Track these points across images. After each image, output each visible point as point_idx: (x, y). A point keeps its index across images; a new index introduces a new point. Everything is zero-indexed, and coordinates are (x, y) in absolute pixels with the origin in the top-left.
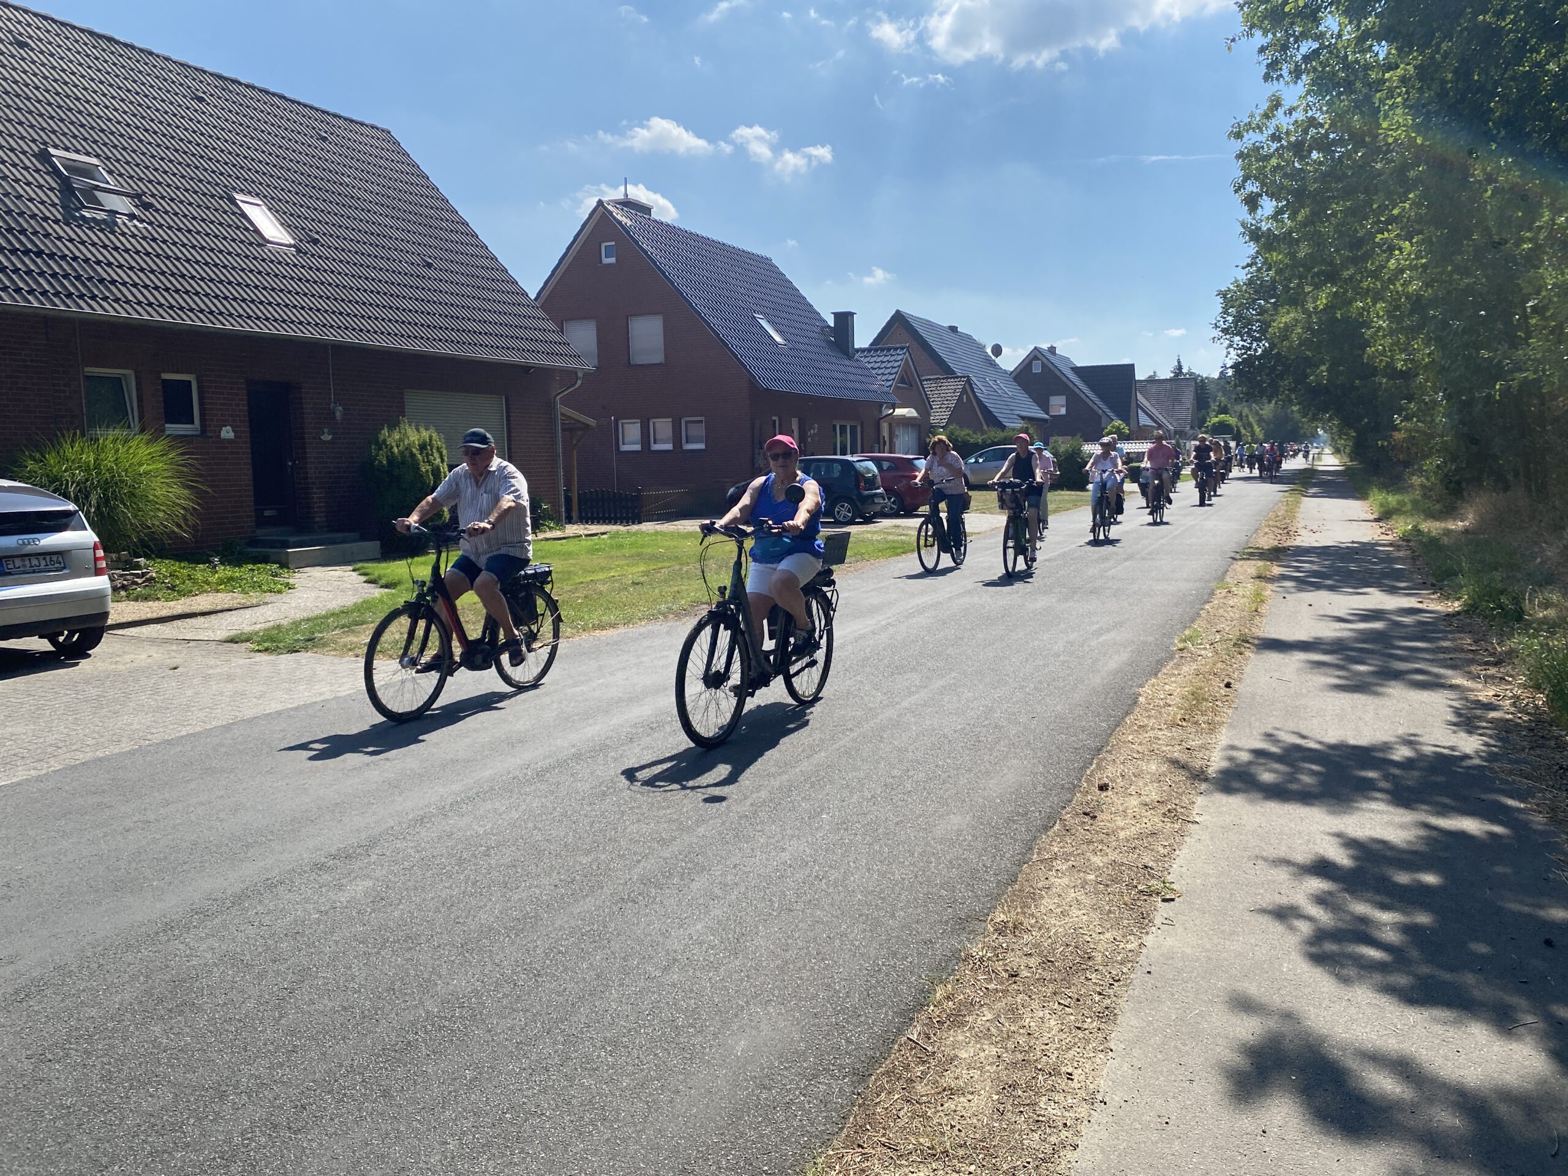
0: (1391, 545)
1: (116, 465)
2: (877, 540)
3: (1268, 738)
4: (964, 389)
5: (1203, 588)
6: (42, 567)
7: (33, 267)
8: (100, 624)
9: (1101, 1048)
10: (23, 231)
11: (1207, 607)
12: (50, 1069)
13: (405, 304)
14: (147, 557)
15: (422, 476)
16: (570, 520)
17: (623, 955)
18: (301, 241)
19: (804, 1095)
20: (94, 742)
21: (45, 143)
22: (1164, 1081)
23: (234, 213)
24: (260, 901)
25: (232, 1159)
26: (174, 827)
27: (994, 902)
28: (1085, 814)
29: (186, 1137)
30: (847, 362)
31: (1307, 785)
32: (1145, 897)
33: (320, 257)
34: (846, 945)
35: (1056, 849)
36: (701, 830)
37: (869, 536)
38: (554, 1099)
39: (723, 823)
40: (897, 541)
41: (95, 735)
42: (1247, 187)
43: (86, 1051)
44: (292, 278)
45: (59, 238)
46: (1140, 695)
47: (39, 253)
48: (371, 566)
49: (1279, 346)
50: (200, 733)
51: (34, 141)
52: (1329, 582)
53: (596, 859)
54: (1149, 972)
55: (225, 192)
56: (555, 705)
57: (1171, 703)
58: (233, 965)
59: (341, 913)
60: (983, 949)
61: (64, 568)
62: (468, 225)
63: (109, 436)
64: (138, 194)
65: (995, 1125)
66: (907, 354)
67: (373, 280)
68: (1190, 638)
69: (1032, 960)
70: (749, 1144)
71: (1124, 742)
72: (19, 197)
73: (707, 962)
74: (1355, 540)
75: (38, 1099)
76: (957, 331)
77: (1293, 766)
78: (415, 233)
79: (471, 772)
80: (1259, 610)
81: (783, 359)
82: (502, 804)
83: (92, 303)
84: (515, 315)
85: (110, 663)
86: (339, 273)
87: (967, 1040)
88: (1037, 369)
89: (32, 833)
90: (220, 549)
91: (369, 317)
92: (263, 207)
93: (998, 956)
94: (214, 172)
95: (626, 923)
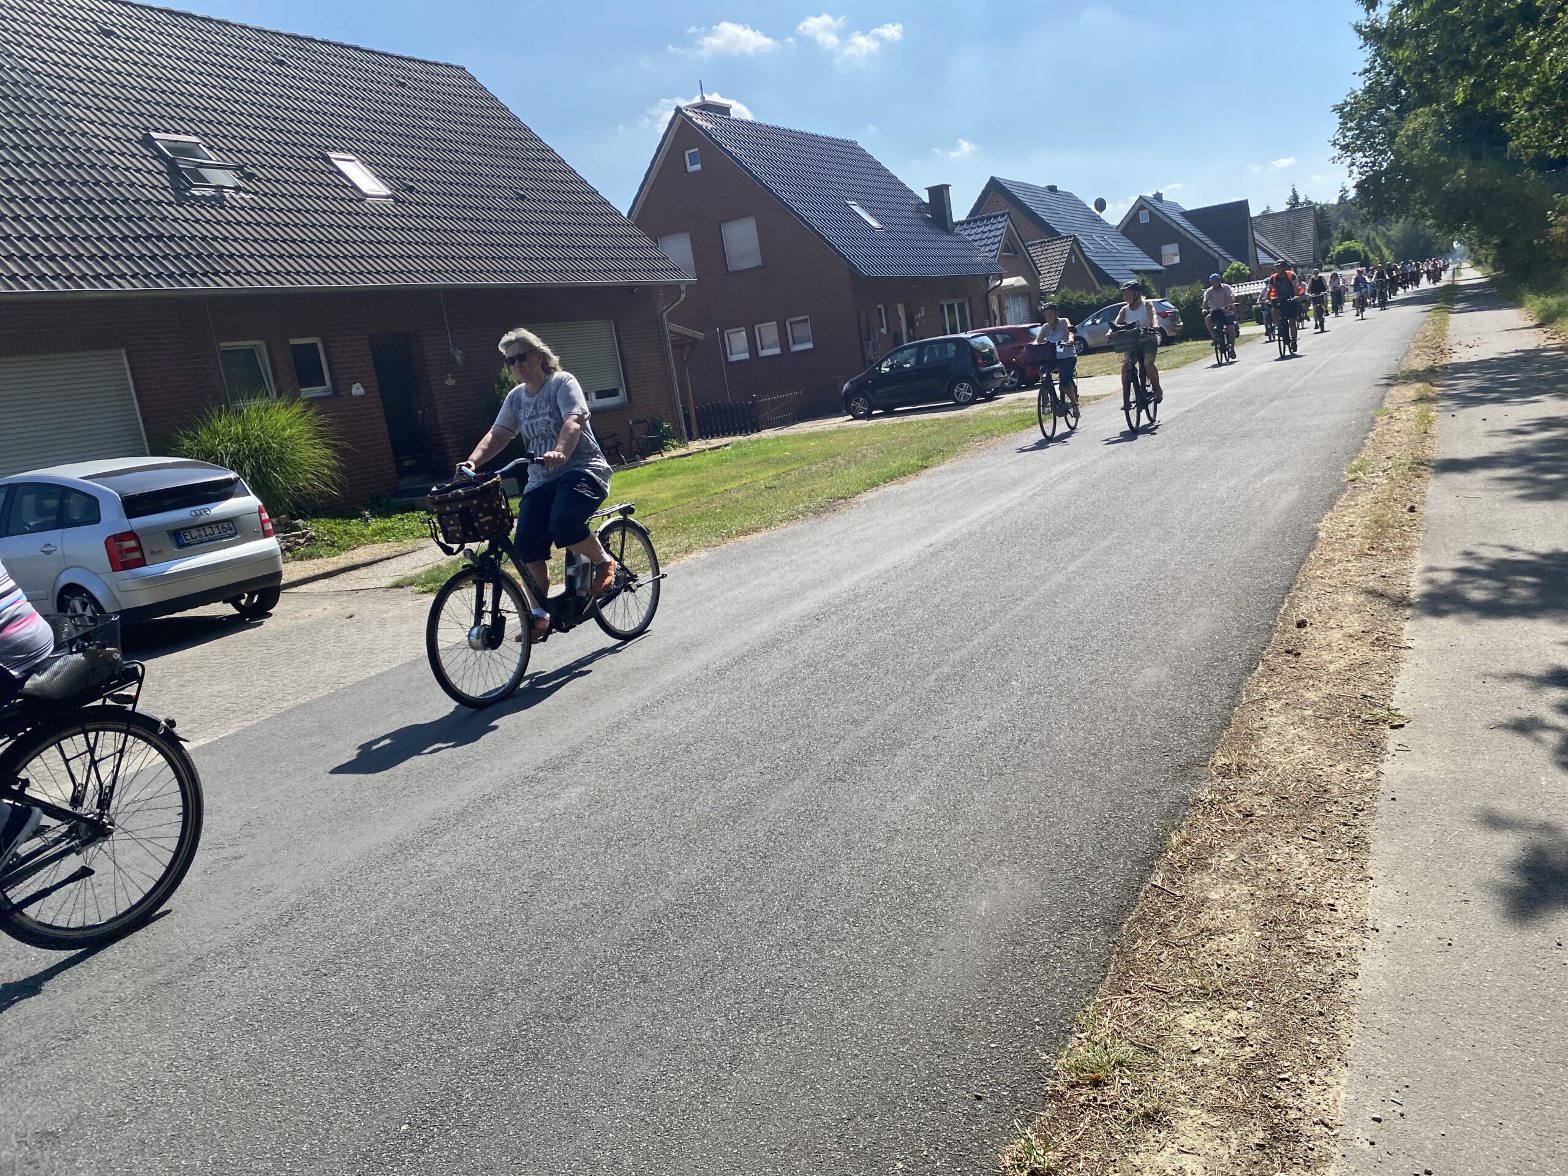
0: (1561, 349)
1: (263, 433)
2: (1003, 416)
3: (1469, 557)
4: (1072, 250)
5: (1362, 417)
6: (216, 535)
7: (156, 251)
8: (274, 585)
9: (1360, 877)
10: (141, 218)
11: (1370, 435)
12: (327, 982)
13: (505, 239)
14: (304, 518)
16: (691, 437)
17: (844, 831)
18: (397, 190)
19: (1059, 948)
20: (293, 690)
21: (147, 128)
22: (1437, 904)
23: (331, 172)
24: (482, 816)
25: (513, 1050)
27: (1211, 747)
28: (1288, 652)
29: (466, 1033)
30: (946, 238)
31: (1525, 598)
32: (1372, 726)
33: (418, 204)
34: (1067, 802)
35: (1265, 689)
36: (892, 708)
37: (994, 413)
38: (808, 971)
39: (912, 700)
40: (1025, 413)
41: (293, 685)
43: (356, 965)
44: (395, 229)
45: (175, 220)
46: (1319, 530)
47: (160, 237)
49: (1407, 156)
50: (388, 672)
51: (136, 127)
52: (1495, 395)
53: (795, 745)
54: (1394, 799)
55: (319, 152)
56: (718, 609)
57: (1355, 534)
58: (471, 876)
59: (562, 820)
60: (1210, 793)
61: (236, 534)
62: (553, 151)
63: (252, 407)
64: (240, 166)
65: (1264, 960)
66: (1008, 220)
67: (471, 219)
68: (1360, 468)
69: (1265, 799)
70: (1014, 998)
71: (1314, 578)
72: (132, 185)
73: (928, 831)
74: (1519, 349)
75: (323, 1010)
76: (1057, 191)
77: (1504, 581)
78: (503, 167)
79: (653, 677)
80: (1429, 431)
81: (881, 243)
82: (691, 704)
83: (216, 279)
84: (612, 236)
85: (291, 619)
86: (438, 218)
87: (1215, 881)
88: (1144, 218)
89: (259, 776)
90: (369, 502)
91: (474, 257)
92: (357, 162)
93: (1227, 799)
94: (305, 134)
95: (839, 800)
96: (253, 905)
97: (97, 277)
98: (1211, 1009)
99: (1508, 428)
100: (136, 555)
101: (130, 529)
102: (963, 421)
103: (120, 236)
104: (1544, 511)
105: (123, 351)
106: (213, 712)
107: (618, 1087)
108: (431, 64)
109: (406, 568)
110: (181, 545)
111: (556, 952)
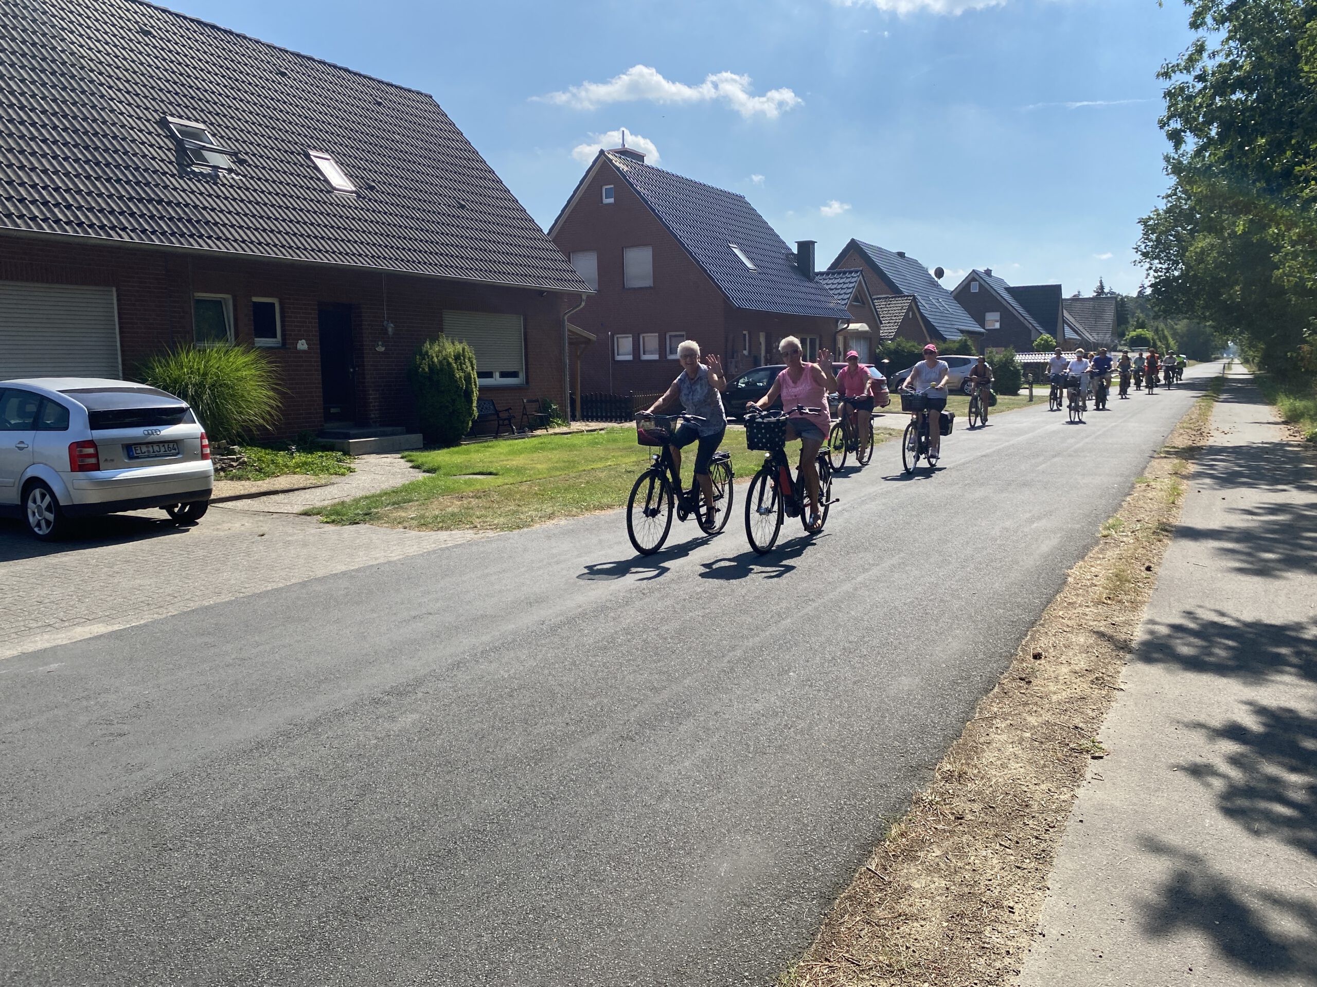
0: (1299, 446)
1: (220, 371)
3: (1187, 616)
4: (910, 306)
5: (1124, 482)
6: (162, 452)
7: (155, 213)
8: (204, 499)
9: (1039, 886)
10: (147, 184)
11: (1128, 499)
12: (170, 856)
13: (443, 239)
14: (241, 445)
15: (456, 381)
16: (574, 419)
17: (624, 785)
18: (361, 188)
19: (778, 913)
20: (201, 593)
21: (164, 113)
22: (1098, 919)
23: (309, 167)
24: (331, 728)
25: (311, 939)
26: (263, 664)
27: (941, 754)
28: (1021, 679)
29: (275, 918)
30: (807, 284)
31: (1222, 658)
32: (1076, 754)
33: (376, 201)
34: (812, 785)
35: (996, 709)
36: (687, 682)
38: (568, 904)
39: (706, 676)
41: (202, 588)
42: (1171, 124)
43: (198, 844)
44: (354, 219)
45: (175, 189)
46: (1069, 576)
47: (160, 201)
48: (415, 455)
49: (1194, 268)
50: (282, 589)
51: (156, 111)
52: (1243, 479)
53: (600, 703)
54: (1081, 821)
55: (301, 149)
57: (1097, 583)
58: (310, 779)
59: (394, 740)
60: (932, 794)
61: (178, 454)
62: (494, 173)
63: (214, 348)
64: (235, 153)
65: (946, 948)
66: (861, 277)
68: (1113, 526)
69: (976, 805)
70: (732, 952)
71: (1056, 617)
72: (144, 156)
73: (694, 795)
74: (1265, 441)
75: (162, 881)
76: (905, 257)
77: (1209, 641)
78: (451, 180)
79: (497, 626)
80: (1176, 502)
81: (753, 282)
82: (523, 654)
83: (200, 241)
84: (532, 248)
85: (213, 530)
86: (391, 214)
87: (919, 872)
88: (975, 288)
89: (155, 666)
90: (297, 439)
91: (415, 251)
92: (332, 161)
93: (945, 801)
94: (293, 133)
95: (626, 757)
96: (124, 779)
97: (102, 227)
98: (893, 985)
99: (1243, 508)
100: (93, 461)
101: (91, 439)
103: (127, 196)
105: (114, 289)
106: (131, 602)
108: (405, 90)
109: (316, 499)
110: (131, 457)
111: (365, 857)
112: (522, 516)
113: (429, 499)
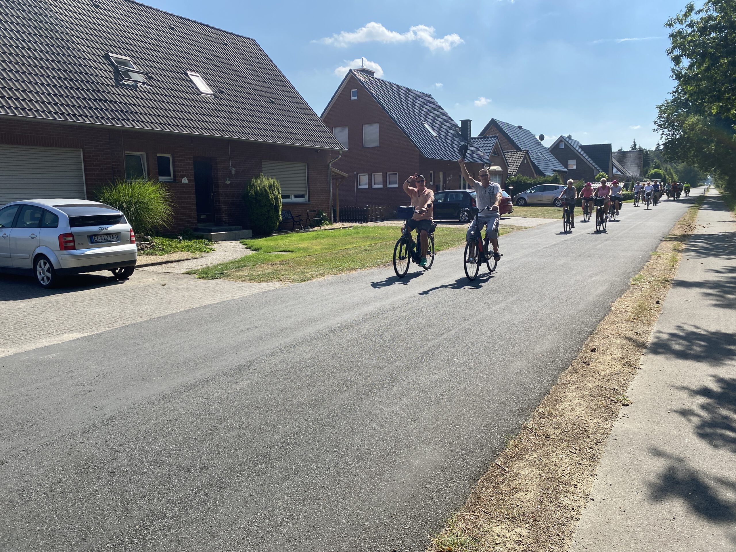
1: (140, 195)
3: (679, 328)
4: (525, 157)
5: (645, 255)
6: (109, 239)
7: (103, 107)
8: (132, 265)
9: (591, 474)
10: (99, 91)
11: (647, 264)
12: (118, 455)
13: (262, 121)
14: (152, 236)
15: (270, 200)
16: (335, 221)
17: (362, 418)
18: (216, 92)
19: (447, 487)
20: (131, 316)
21: (107, 51)
22: (623, 491)
23: (187, 80)
24: (203, 388)
25: (193, 498)
26: (166, 354)
27: (538, 403)
28: (584, 363)
29: (174, 487)
31: (698, 352)
32: (614, 403)
33: (224, 99)
34: (466, 419)
35: (569, 379)
36: (397, 364)
38: (332, 481)
39: (408, 361)
41: (132, 313)
42: (674, 53)
43: (132, 448)
44: (212, 109)
45: (114, 94)
46: (612, 306)
47: (106, 101)
48: (248, 241)
49: (688, 133)
50: (175, 314)
51: (103, 50)
52: (713, 252)
53: (349, 375)
54: (616, 439)
55: (183, 71)
56: (330, 305)
57: (628, 311)
58: (192, 415)
59: (237, 395)
60: (532, 424)
61: (118, 240)
62: (290, 83)
63: (136, 182)
64: (146, 73)
65: (539, 506)
66: (497, 140)
67: (248, 109)
68: (638, 279)
69: (557, 431)
70: (421, 507)
71: (604, 329)
72: (97, 75)
73: (401, 424)
74: (727, 231)
75: (113, 468)
76: (522, 129)
77: (691, 342)
78: (266, 87)
79: (293, 333)
80: (674, 266)
81: (436, 143)
82: (307, 348)
83: (128, 122)
84: (311, 125)
85: (137, 282)
86: (233, 107)
87: (525, 466)
88: (562, 146)
89: (108, 355)
90: (183, 232)
91: (246, 127)
92: (200, 77)
93: (540, 428)
94: (178, 62)
95: (363, 404)
96: (92, 414)
97: (75, 115)
98: (509, 525)
99: (714, 269)
100: (72, 244)
101: (70, 232)
102: (462, 230)
103: (88, 98)
104: (719, 312)
105: (81, 150)
106: (94, 321)
107: (236, 522)
108: (240, 37)
109: (194, 265)
110: (92, 242)
111: (222, 456)
112: (307, 275)
113: (255, 265)
